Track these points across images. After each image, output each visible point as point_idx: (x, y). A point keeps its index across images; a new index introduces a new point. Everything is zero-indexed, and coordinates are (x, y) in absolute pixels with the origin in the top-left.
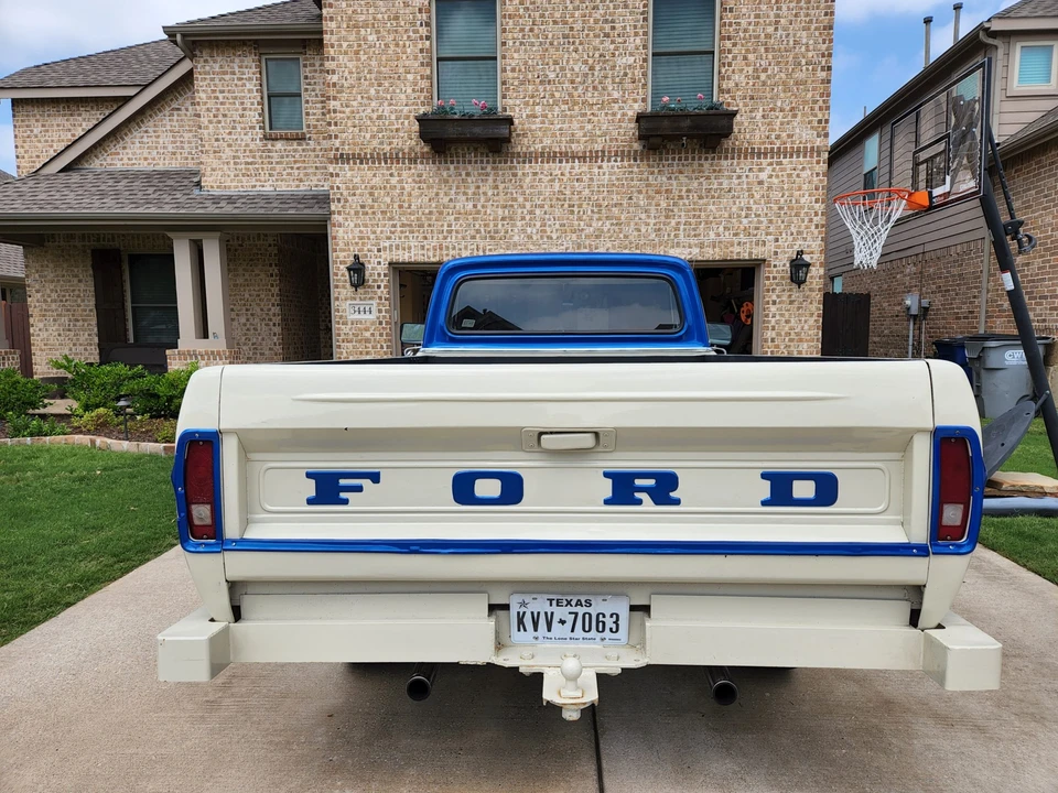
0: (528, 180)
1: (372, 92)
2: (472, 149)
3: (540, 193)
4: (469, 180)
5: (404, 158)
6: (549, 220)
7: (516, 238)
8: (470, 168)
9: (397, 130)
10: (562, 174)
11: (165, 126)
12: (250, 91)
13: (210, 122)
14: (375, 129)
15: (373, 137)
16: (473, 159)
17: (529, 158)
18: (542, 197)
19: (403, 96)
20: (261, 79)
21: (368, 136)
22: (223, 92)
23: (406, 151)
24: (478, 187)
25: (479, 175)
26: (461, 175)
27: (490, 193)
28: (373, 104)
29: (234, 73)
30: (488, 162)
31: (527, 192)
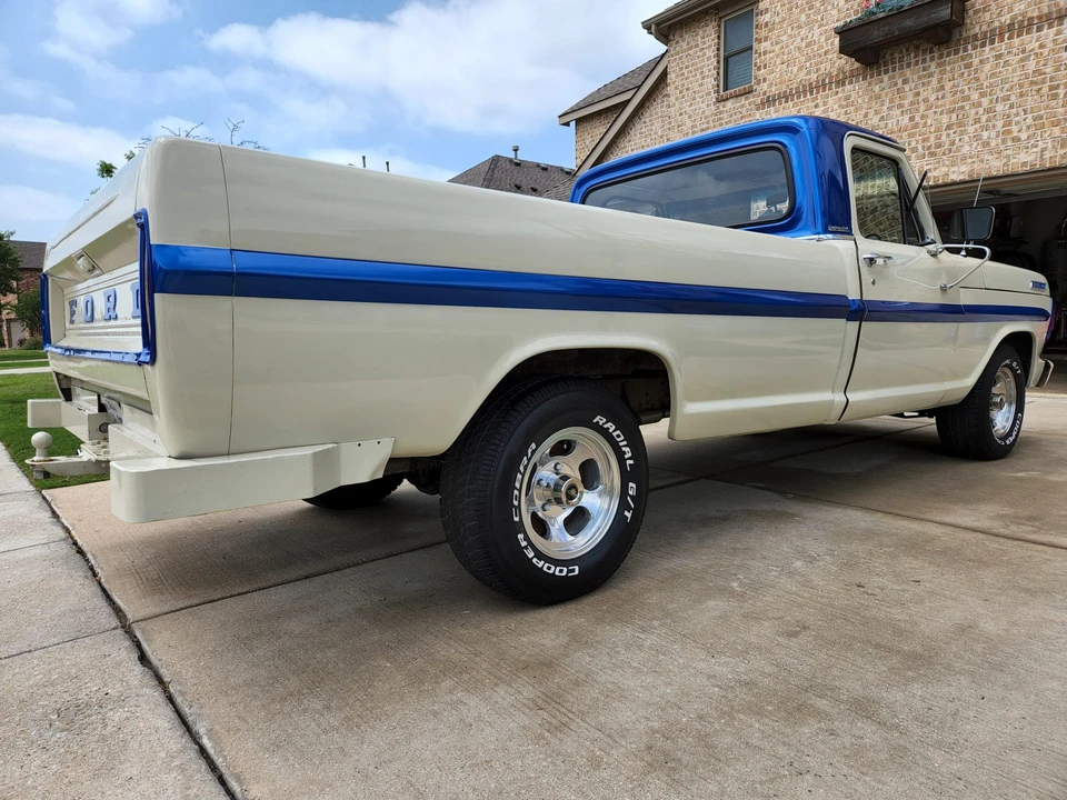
0: (987, 68)
1: (803, 17)
2: (912, 48)
3: (1004, 81)
4: (907, 88)
5: (831, 83)
6: (1017, 114)
7: (966, 149)
8: (908, 72)
9: (826, 53)
10: (1041, 46)
11: (657, 114)
12: (709, 58)
13: (677, 99)
14: (803, 59)
15: (800, 69)
16: (913, 61)
17: (990, 37)
18: (1007, 86)
19: (835, 12)
20: (719, 44)
21: (795, 69)
22: (687, 67)
23: (835, 73)
24: (918, 94)
25: (920, 78)
26: (896, 84)
27: (932, 99)
28: (803, 31)
29: (697, 46)
30: (932, 59)
31: (986, 84)
